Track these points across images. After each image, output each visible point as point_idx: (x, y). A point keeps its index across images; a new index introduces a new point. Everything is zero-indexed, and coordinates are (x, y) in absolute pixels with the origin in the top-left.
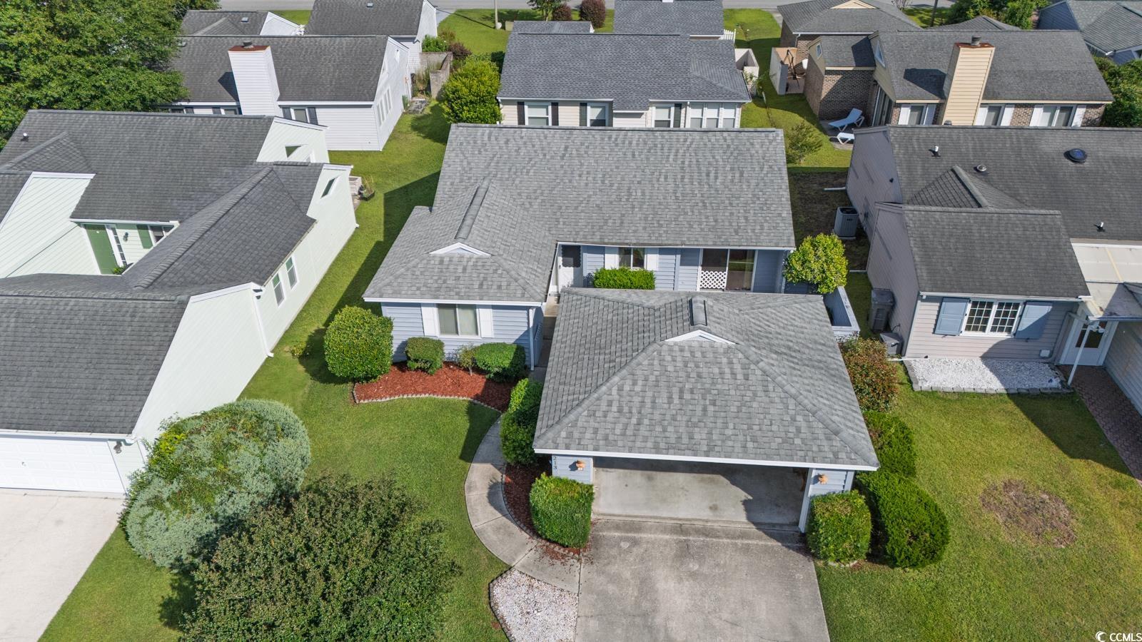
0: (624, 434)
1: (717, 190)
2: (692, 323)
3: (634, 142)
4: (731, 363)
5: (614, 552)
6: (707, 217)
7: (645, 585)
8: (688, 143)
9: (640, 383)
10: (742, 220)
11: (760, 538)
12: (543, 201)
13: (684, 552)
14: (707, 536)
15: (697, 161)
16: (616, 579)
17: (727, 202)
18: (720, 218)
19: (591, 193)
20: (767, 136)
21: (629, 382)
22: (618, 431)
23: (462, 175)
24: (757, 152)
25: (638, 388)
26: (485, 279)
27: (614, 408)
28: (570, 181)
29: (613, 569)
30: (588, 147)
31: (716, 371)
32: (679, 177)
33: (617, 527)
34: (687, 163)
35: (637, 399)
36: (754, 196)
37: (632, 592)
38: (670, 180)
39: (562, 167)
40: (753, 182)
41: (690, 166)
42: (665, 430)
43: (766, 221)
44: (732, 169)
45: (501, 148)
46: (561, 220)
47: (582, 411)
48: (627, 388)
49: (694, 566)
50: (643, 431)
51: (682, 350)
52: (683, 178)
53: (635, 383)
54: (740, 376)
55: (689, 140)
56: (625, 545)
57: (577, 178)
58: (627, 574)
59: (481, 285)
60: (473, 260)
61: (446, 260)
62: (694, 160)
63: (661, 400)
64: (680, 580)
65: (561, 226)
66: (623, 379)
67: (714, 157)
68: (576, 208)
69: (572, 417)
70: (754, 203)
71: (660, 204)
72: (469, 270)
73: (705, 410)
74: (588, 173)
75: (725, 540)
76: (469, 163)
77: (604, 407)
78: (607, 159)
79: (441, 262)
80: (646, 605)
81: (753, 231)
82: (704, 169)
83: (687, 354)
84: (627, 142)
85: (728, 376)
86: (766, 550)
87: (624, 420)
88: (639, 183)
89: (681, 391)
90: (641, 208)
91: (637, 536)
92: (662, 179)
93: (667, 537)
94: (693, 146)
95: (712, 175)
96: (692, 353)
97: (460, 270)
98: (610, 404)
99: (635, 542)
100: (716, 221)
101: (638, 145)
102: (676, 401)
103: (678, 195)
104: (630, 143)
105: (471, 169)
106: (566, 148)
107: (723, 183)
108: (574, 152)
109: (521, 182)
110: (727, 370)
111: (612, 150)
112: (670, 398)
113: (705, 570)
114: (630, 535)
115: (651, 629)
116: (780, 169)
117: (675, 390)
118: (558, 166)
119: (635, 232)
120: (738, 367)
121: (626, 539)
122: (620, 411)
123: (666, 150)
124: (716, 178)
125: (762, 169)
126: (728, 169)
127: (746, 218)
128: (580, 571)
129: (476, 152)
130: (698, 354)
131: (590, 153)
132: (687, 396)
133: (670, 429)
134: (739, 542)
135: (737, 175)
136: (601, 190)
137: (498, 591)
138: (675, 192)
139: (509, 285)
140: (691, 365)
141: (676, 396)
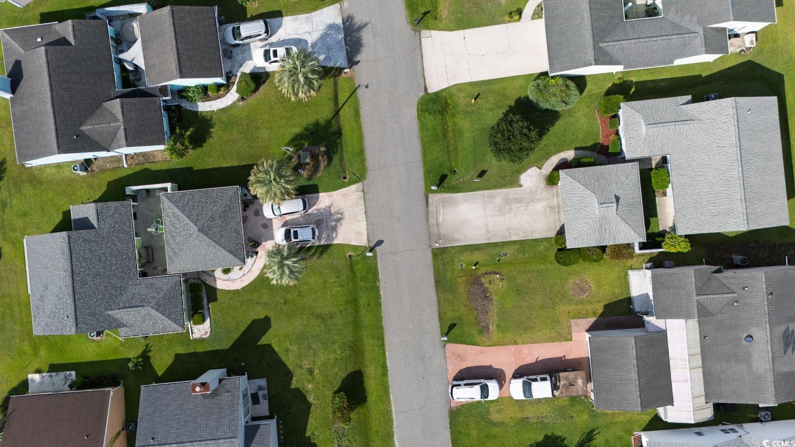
0: (566, 191)
1: (705, 207)
2: (601, 204)
3: (731, 173)
4: (591, 214)
5: (549, 192)
6: (689, 205)
7: (542, 200)
8: (733, 194)
9: (582, 193)
10: (689, 217)
11: (559, 225)
12: (691, 145)
13: (552, 208)
14: (558, 213)
15: (722, 199)
16: (541, 193)
17: (699, 211)
18: (690, 209)
19: (697, 161)
20: (742, 224)
21: (582, 190)
22: (567, 189)
23: (701, 110)
24: (730, 221)
25: (580, 192)
26: (633, 138)
27: (573, 187)
28: (703, 152)
29: (544, 192)
30: (725, 155)
31: (588, 211)
32: (711, 193)
33: (557, 192)
34: (720, 195)
35: (576, 192)
36: (703, 221)
37: (538, 197)
38: (709, 190)
39: (712, 147)
40: (712, 220)
41: (719, 196)
42: (569, 200)
43: (690, 225)
44: (718, 212)
45: (720, 121)
46: (681, 153)
47: (571, 180)
48: (579, 190)
49: (548, 210)
50: (568, 195)
51: (594, 202)
52: (711, 194)
53: (581, 191)
54: (587, 217)
55: (735, 194)
56: (552, 194)
57: (706, 155)
58: (543, 196)
59: (631, 138)
60: (641, 132)
61: (640, 124)
62: (722, 197)
63: (577, 199)
64: (543, 207)
65: (678, 154)
66: (582, 188)
67: (725, 204)
68: (688, 158)
69: (569, 178)
70: (699, 221)
71: (695, 187)
72: (637, 132)
73: (576, 209)
74: (709, 158)
75: (557, 217)
76: (709, 111)
77: (573, 185)
78: (719, 164)
79: (639, 122)
80: (535, 201)
81: (685, 221)
82: (717, 201)
83: (592, 203)
84: (731, 170)
85: (587, 214)
86: (556, 226)
87: (570, 190)
88: (706, 178)
89: (581, 203)
90: (691, 181)
91: (555, 197)
92: (709, 187)
93: (556, 203)
94: (731, 196)
95: (714, 205)
96: (593, 205)
97: (636, 129)
98: (574, 186)
99: (553, 196)
100: (688, 208)
101: (730, 175)
102: (578, 202)
103: (701, 194)
104: (731, 171)
105: (705, 113)
106: (724, 147)
107: (709, 209)
108: (721, 151)
109: (701, 134)
110: (589, 214)
111: (725, 165)
112: (578, 200)
113: (547, 213)
114: (555, 195)
115: (529, 202)
116: (720, 229)
117: (581, 201)
118: (712, 146)
119: (678, 180)
120: (590, 216)
121: (553, 194)
122: (573, 189)
123: (727, 186)
124: (713, 206)
125: (720, 223)
126: (718, 210)
127: (691, 218)
128: (542, 184)
129: (716, 112)
130: (593, 206)
131: (722, 157)
132: (579, 204)
133: (569, 201)
134: (557, 220)
135: (715, 214)
136: (700, 165)
137: (534, 168)
138: (701, 192)
139: (632, 146)
140: (589, 205)
141: (579, 202)
